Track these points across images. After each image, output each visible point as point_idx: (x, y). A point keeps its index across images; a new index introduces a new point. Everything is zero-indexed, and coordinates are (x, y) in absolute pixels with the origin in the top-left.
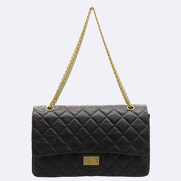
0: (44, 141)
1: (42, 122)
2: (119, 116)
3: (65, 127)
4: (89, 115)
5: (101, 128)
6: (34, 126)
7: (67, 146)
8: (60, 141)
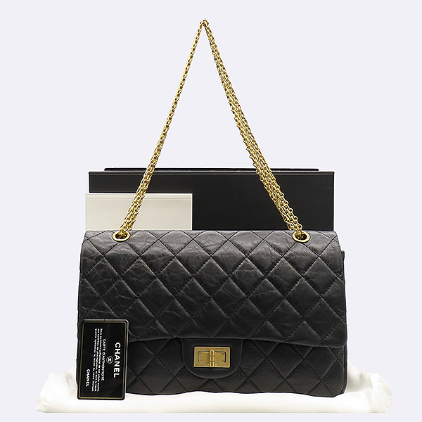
0: (105, 309)
1: (101, 266)
2: (275, 255)
3: (154, 277)
4: (208, 251)
5: (235, 280)
6: (84, 274)
7: (157, 322)
8: (142, 309)
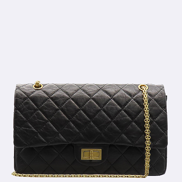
0: (29, 127)
1: (27, 103)
2: (128, 98)
3: (58, 110)
4: (89, 95)
5: (105, 111)
6: (17, 108)
7: (60, 134)
8: (51, 127)
